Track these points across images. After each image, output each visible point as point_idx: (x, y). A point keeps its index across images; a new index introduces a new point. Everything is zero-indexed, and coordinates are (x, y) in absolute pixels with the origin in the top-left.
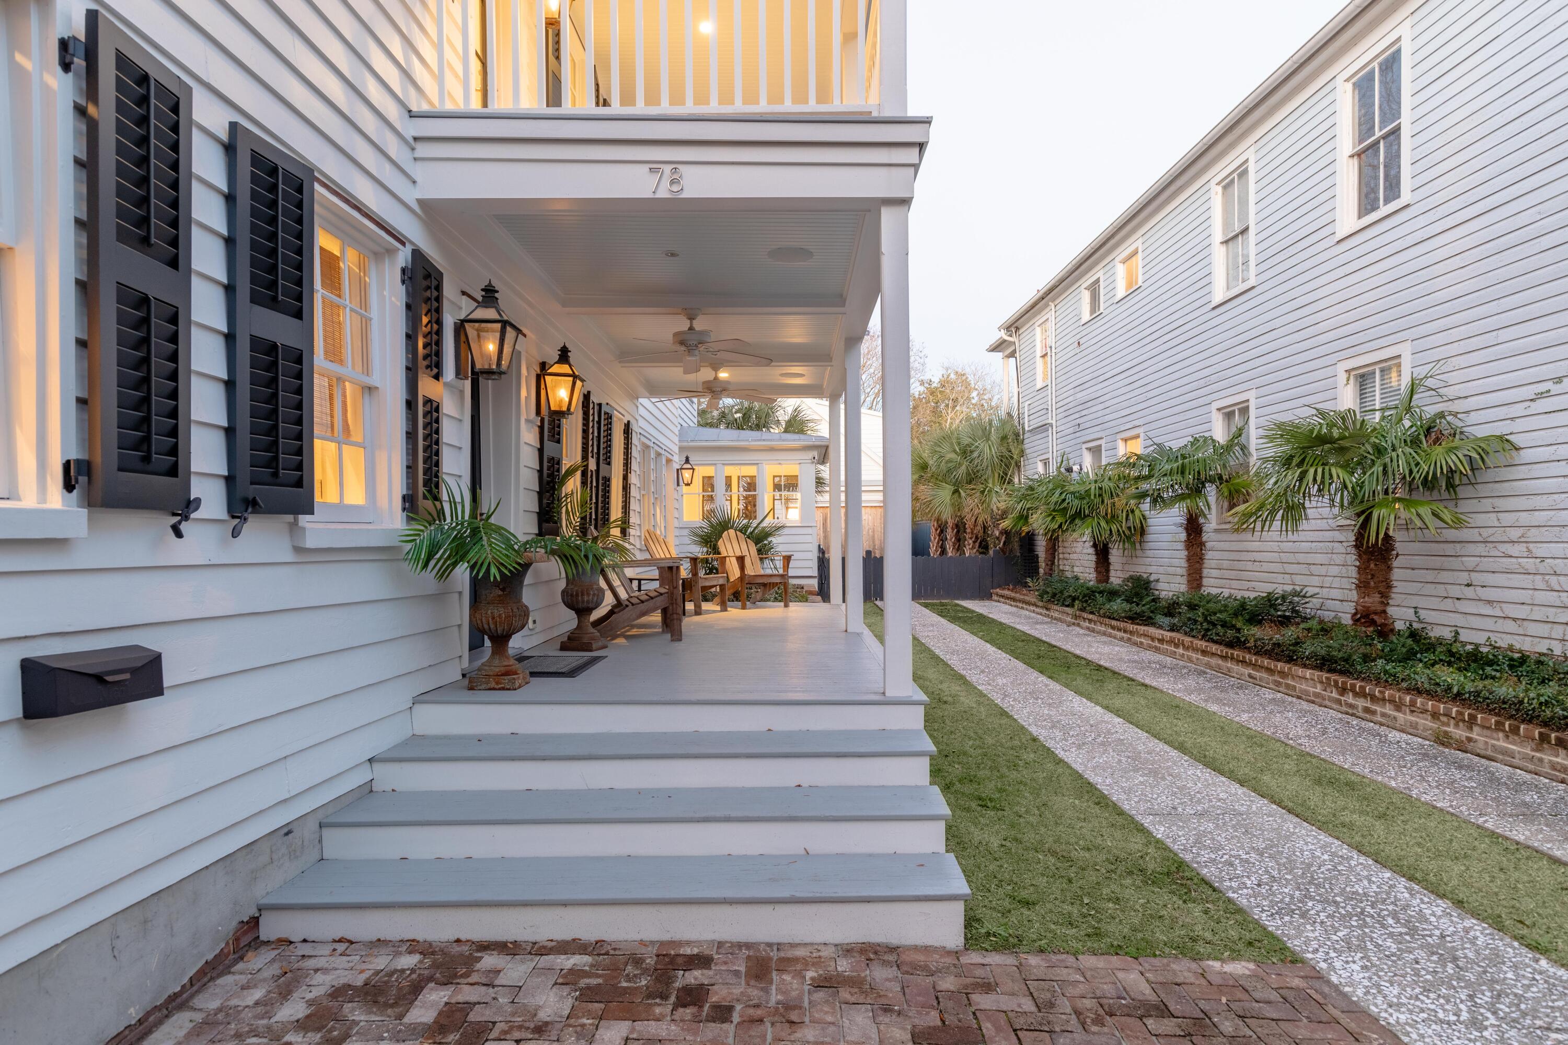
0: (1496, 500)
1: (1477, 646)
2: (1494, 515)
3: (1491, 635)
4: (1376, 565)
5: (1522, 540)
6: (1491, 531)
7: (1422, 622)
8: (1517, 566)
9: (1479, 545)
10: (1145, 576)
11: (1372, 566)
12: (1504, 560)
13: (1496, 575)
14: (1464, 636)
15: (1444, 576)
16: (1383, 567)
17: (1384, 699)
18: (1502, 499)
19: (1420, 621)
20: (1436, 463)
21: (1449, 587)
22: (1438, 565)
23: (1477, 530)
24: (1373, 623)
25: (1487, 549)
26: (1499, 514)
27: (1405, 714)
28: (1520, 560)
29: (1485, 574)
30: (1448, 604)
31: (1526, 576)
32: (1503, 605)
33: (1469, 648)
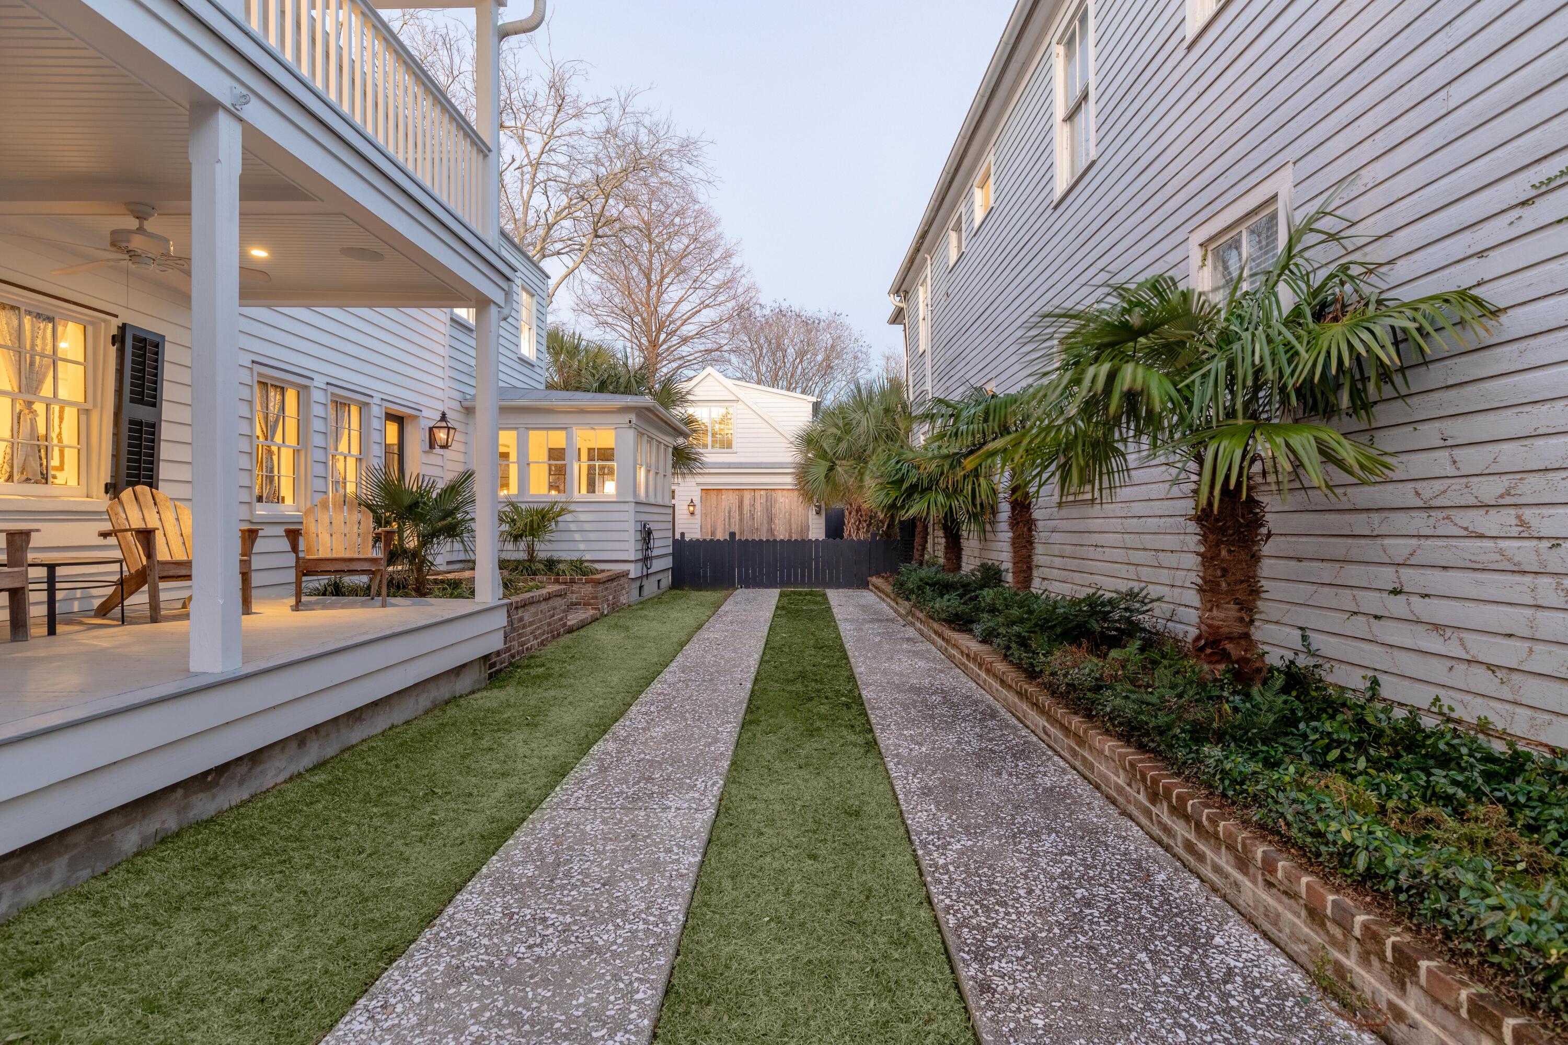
0: (1449, 423)
1: (1414, 711)
2: (1445, 454)
3: (1441, 692)
4: (1230, 551)
5: (1508, 500)
6: (1438, 485)
7: (1314, 655)
8: (1498, 557)
9: (1414, 514)
10: (997, 563)
11: (1224, 553)
12: (1468, 543)
13: (1450, 573)
14: (1390, 689)
15: (1352, 575)
16: (1243, 555)
17: (1216, 836)
18: (1460, 420)
19: (1311, 653)
20: (1328, 353)
21: (1359, 593)
22: (1340, 553)
23: (1411, 485)
24: (1225, 656)
25: (1432, 521)
26: (1456, 452)
27: (1254, 882)
28: (1503, 544)
29: (1428, 572)
30: (1359, 626)
31: (1517, 578)
32: (1465, 635)
33: (1399, 714)
